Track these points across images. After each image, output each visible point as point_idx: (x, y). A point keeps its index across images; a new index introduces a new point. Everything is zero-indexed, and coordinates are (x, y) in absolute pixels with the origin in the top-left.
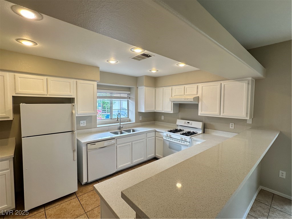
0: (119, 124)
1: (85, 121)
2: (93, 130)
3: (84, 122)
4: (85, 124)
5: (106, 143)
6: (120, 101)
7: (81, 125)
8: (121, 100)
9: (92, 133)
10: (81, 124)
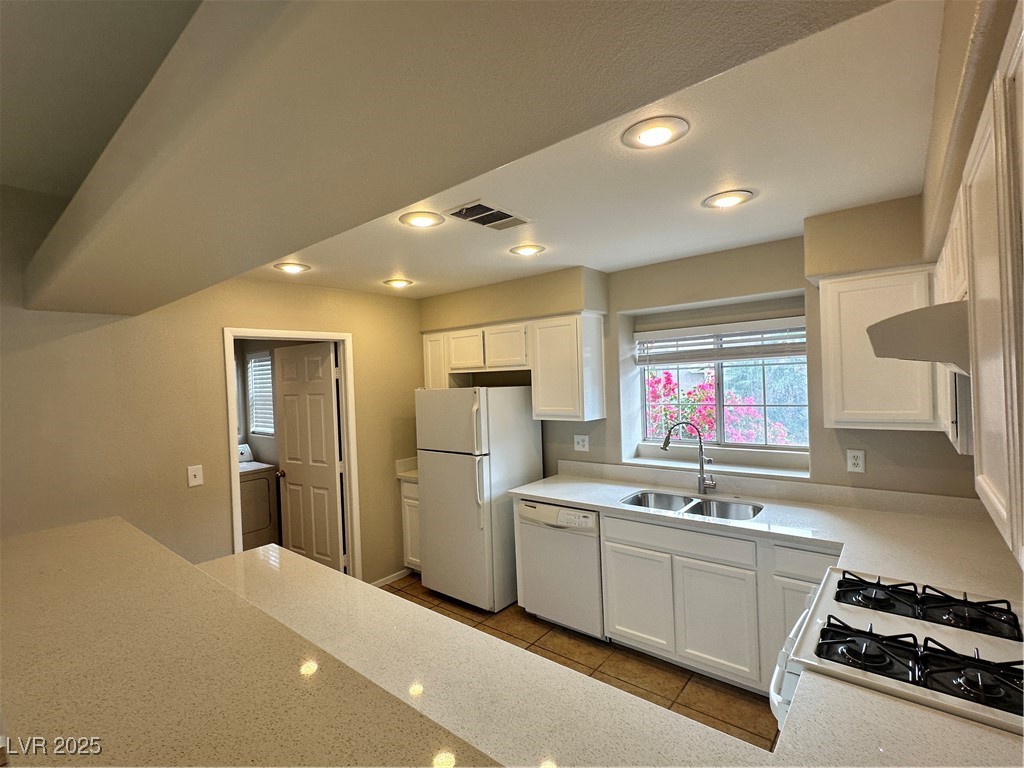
0: (697, 467)
1: (587, 438)
2: (608, 469)
3: (583, 441)
4: (587, 446)
5: (564, 517)
6: (763, 365)
7: (578, 448)
8: (767, 360)
9: (602, 478)
10: (576, 444)
